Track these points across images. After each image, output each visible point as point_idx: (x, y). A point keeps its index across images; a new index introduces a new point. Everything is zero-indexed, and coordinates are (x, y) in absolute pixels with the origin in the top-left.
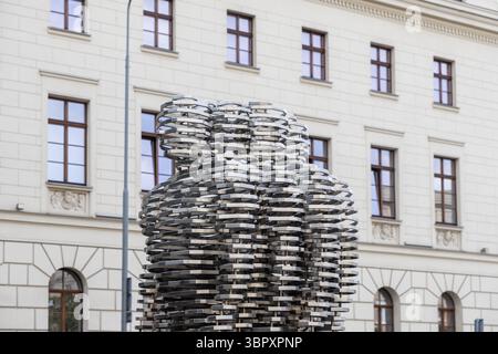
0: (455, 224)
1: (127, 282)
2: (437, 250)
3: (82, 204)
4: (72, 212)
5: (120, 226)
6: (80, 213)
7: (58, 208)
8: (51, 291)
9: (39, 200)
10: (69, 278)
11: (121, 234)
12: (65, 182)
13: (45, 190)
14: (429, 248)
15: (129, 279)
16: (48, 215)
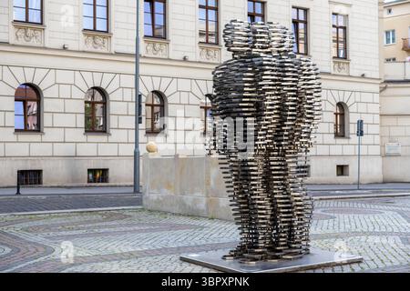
0: (345, 58)
1: (139, 97)
2: (334, 75)
3: (106, 44)
4: (99, 50)
5: (134, 60)
6: (104, 51)
7: (90, 48)
8: (86, 102)
9: (78, 42)
10: (97, 93)
11: (134, 65)
12: (94, 30)
13: (82, 35)
14: (329, 74)
15: (140, 96)
16: (84, 52)
